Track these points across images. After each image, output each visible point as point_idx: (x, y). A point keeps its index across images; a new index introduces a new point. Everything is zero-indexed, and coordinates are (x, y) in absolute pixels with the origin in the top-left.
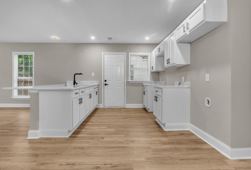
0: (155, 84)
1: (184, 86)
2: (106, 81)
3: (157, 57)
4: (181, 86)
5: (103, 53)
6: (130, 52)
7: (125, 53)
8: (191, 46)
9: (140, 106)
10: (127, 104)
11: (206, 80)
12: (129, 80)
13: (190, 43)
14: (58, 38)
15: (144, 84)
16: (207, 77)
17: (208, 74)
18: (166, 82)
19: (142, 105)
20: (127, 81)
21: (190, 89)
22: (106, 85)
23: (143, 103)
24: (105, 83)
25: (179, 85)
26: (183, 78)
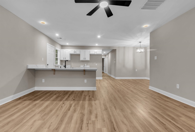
5: (47, 44)
14: (46, 23)
17: (97, 64)
25: (84, 66)
26: (86, 64)
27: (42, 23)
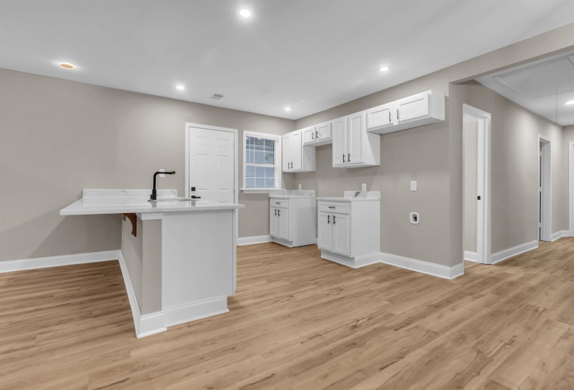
0: (288, 194)
1: (368, 198)
2: (193, 189)
3: (305, 146)
4: (359, 198)
5: (187, 125)
6: (247, 130)
7: (236, 131)
8: (381, 139)
9: (264, 239)
10: (240, 239)
11: (412, 189)
12: (244, 188)
13: (381, 135)
14: (75, 67)
15: (270, 196)
16: (414, 185)
17: (415, 182)
18: (316, 192)
19: (267, 236)
20: (239, 188)
21: (379, 202)
22: (193, 197)
23: (269, 233)
24: (193, 194)
25: (356, 196)
26: (364, 186)
27: (62, 65)
